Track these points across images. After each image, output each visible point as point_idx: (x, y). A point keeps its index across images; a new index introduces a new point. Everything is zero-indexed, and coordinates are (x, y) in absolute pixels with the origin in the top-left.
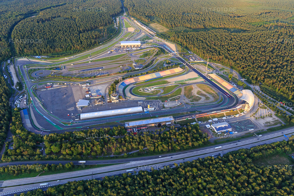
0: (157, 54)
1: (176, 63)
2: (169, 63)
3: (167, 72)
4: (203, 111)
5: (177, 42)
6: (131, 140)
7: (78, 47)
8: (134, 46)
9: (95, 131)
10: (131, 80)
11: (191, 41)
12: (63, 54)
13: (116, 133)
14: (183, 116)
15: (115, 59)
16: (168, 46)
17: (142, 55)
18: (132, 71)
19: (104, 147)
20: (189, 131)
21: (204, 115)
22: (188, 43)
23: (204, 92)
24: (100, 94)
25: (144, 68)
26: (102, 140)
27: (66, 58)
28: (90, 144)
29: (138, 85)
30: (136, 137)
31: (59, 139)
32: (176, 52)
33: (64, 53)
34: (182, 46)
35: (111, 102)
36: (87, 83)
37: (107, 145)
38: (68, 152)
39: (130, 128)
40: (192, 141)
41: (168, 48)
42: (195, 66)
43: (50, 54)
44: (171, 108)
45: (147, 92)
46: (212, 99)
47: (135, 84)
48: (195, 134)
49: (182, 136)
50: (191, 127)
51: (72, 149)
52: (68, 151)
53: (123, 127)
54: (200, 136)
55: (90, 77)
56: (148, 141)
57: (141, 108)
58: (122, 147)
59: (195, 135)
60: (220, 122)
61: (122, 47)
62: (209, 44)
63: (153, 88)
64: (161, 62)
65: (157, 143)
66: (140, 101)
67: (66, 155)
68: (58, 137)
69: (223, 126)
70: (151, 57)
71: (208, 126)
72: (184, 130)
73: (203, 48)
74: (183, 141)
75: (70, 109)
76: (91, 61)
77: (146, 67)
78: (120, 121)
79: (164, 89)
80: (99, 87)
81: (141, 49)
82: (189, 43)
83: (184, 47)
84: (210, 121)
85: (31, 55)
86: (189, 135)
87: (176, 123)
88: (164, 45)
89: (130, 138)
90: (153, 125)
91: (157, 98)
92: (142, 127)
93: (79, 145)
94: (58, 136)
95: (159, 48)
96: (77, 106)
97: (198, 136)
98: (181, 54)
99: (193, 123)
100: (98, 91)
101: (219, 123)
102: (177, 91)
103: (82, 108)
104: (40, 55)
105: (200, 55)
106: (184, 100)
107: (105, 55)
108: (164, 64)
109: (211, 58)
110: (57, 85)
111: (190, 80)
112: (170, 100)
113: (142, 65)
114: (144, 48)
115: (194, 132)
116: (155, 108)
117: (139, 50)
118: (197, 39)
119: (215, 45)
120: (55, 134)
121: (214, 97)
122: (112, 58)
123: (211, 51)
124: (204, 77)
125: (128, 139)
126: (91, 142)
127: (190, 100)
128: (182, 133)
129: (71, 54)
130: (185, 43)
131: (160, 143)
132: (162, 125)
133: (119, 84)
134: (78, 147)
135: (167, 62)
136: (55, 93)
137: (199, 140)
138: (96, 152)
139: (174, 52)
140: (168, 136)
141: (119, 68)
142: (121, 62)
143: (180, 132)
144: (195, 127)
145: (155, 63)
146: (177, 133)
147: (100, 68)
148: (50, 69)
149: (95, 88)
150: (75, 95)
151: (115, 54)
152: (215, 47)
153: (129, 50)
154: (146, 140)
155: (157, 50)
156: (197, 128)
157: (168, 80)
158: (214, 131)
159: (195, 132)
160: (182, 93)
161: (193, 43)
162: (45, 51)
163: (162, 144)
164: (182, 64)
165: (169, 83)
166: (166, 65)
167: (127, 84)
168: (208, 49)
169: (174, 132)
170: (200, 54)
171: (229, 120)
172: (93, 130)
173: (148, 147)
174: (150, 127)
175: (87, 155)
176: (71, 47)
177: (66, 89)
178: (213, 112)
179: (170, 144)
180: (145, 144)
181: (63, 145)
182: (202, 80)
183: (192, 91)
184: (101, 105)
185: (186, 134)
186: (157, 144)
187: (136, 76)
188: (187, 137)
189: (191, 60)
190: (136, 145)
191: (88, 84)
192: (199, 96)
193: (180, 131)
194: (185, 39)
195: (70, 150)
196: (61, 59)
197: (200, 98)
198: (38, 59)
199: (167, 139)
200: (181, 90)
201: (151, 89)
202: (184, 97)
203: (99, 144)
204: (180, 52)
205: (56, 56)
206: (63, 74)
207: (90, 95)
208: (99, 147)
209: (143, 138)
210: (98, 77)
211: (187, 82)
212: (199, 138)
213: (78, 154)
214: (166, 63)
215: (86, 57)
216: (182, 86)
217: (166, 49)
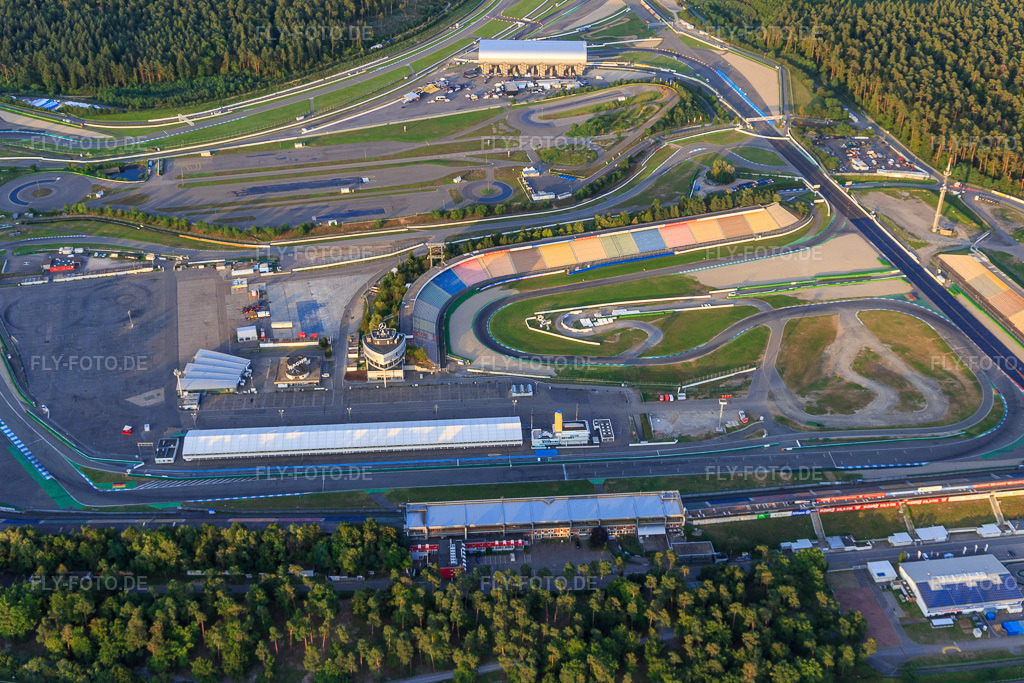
0: (669, 123)
1: (763, 182)
2: (725, 178)
3: (705, 230)
4: (869, 475)
5: (795, 56)
6: (418, 609)
7: (255, 62)
8: (551, 69)
9: (235, 536)
10: (495, 263)
11: (875, 55)
12: (172, 92)
13: (348, 557)
14: (744, 498)
15: (432, 136)
16: (740, 79)
17: (581, 120)
18: (509, 210)
19: (265, 636)
20: (755, 594)
21: (868, 502)
22: (854, 64)
23: (895, 363)
24: (314, 330)
25: (578, 198)
26: (260, 595)
27: (182, 118)
28: (193, 607)
29: (529, 289)
30: (449, 601)
31: (43, 561)
32: (777, 117)
33: (180, 90)
34: (818, 82)
35: (361, 376)
36: (263, 260)
37: (282, 629)
38: (72, 643)
39: (431, 540)
40: (767, 655)
41: (738, 91)
42: (869, 205)
43: (106, 93)
44: (683, 439)
45: (569, 334)
46: (935, 404)
47: (512, 286)
48: (791, 612)
49: (708, 616)
50: (776, 568)
51: (97, 627)
52: (72, 637)
53: (392, 531)
54: (817, 627)
55: (283, 231)
56: (512, 624)
57: (518, 425)
58: (361, 645)
59: (787, 622)
60: (958, 554)
61: (485, 71)
62: (975, 75)
63: (606, 314)
64: (684, 167)
65: (559, 646)
66: (518, 382)
67: (61, 655)
68: (40, 554)
69: (971, 580)
70: (631, 136)
71: (881, 570)
72: (730, 582)
73: (937, 97)
74: (713, 649)
75: (140, 400)
76: (307, 142)
77: (595, 190)
78: (385, 490)
79: (669, 322)
80: (319, 290)
81: (588, 85)
82: (862, 63)
83: (829, 88)
84: (899, 540)
85: (16, 91)
86: (750, 616)
87: (698, 533)
88: (717, 71)
89: (413, 599)
90: (564, 533)
91: (617, 377)
92: (498, 536)
93: (136, 611)
94: (38, 544)
95: (685, 85)
96: (180, 387)
97: (807, 626)
98: (801, 129)
99: (794, 546)
100: (309, 307)
101: (950, 561)
102: (738, 343)
103: (203, 397)
104: (58, 91)
105: (915, 140)
106: (772, 397)
107: (389, 113)
108: (699, 182)
109: (976, 163)
110: (104, 263)
111: (829, 279)
112: (689, 393)
113: (572, 176)
114: (603, 85)
115: (785, 602)
116: (595, 433)
117: (573, 91)
118: (910, 41)
119: (1009, 84)
120: (25, 535)
121: (951, 394)
122: (416, 132)
123: (979, 120)
124: (913, 272)
125: (400, 601)
126: (199, 598)
127: (802, 400)
128: (714, 599)
129: (212, 97)
130: (834, 62)
131: (575, 646)
132: (615, 535)
133: (424, 280)
134: (126, 620)
135: (716, 171)
136: (85, 303)
137: (806, 654)
138: (217, 658)
139: (767, 111)
140: (632, 608)
141: (447, 188)
142: (462, 156)
143: (703, 594)
144: (800, 573)
145: (649, 170)
146: (685, 599)
147: (345, 183)
148: (92, 171)
149: (295, 291)
150: (183, 323)
151: (442, 108)
152: (1006, 96)
153: (519, 89)
154: (499, 622)
155: (670, 96)
156: (812, 578)
157: (703, 275)
158: (912, 606)
159: (794, 601)
160: (769, 358)
161: (884, 64)
162: (82, 72)
163: (582, 656)
164: (801, 185)
165: (704, 290)
166: (703, 187)
167: (469, 281)
168: (968, 109)
169: (667, 592)
170: (915, 133)
171: (1012, 547)
172: (226, 533)
173: (504, 664)
174: (545, 541)
175: (169, 671)
176: (219, 59)
177: (145, 286)
178: (921, 490)
179: (631, 658)
180: (491, 640)
181: (56, 599)
182: (896, 285)
183: (830, 350)
184: (308, 390)
185: (736, 609)
186: (554, 654)
187: (528, 239)
188: (737, 626)
189: (858, 165)
190: (440, 641)
191: (264, 267)
192: (864, 382)
193: (706, 590)
194: (839, 39)
195: (87, 632)
196: (159, 121)
197: (868, 396)
198: (45, 112)
199: (623, 628)
200: (760, 340)
201: (597, 321)
202: (773, 379)
203: (241, 617)
204: (802, 116)
205: (137, 102)
206: (151, 203)
207: (264, 328)
208: (237, 633)
209: (485, 607)
210: (327, 232)
211: (808, 294)
212: (808, 644)
213: (122, 661)
214: (710, 176)
215: (287, 114)
216: (777, 314)
217: (725, 92)
